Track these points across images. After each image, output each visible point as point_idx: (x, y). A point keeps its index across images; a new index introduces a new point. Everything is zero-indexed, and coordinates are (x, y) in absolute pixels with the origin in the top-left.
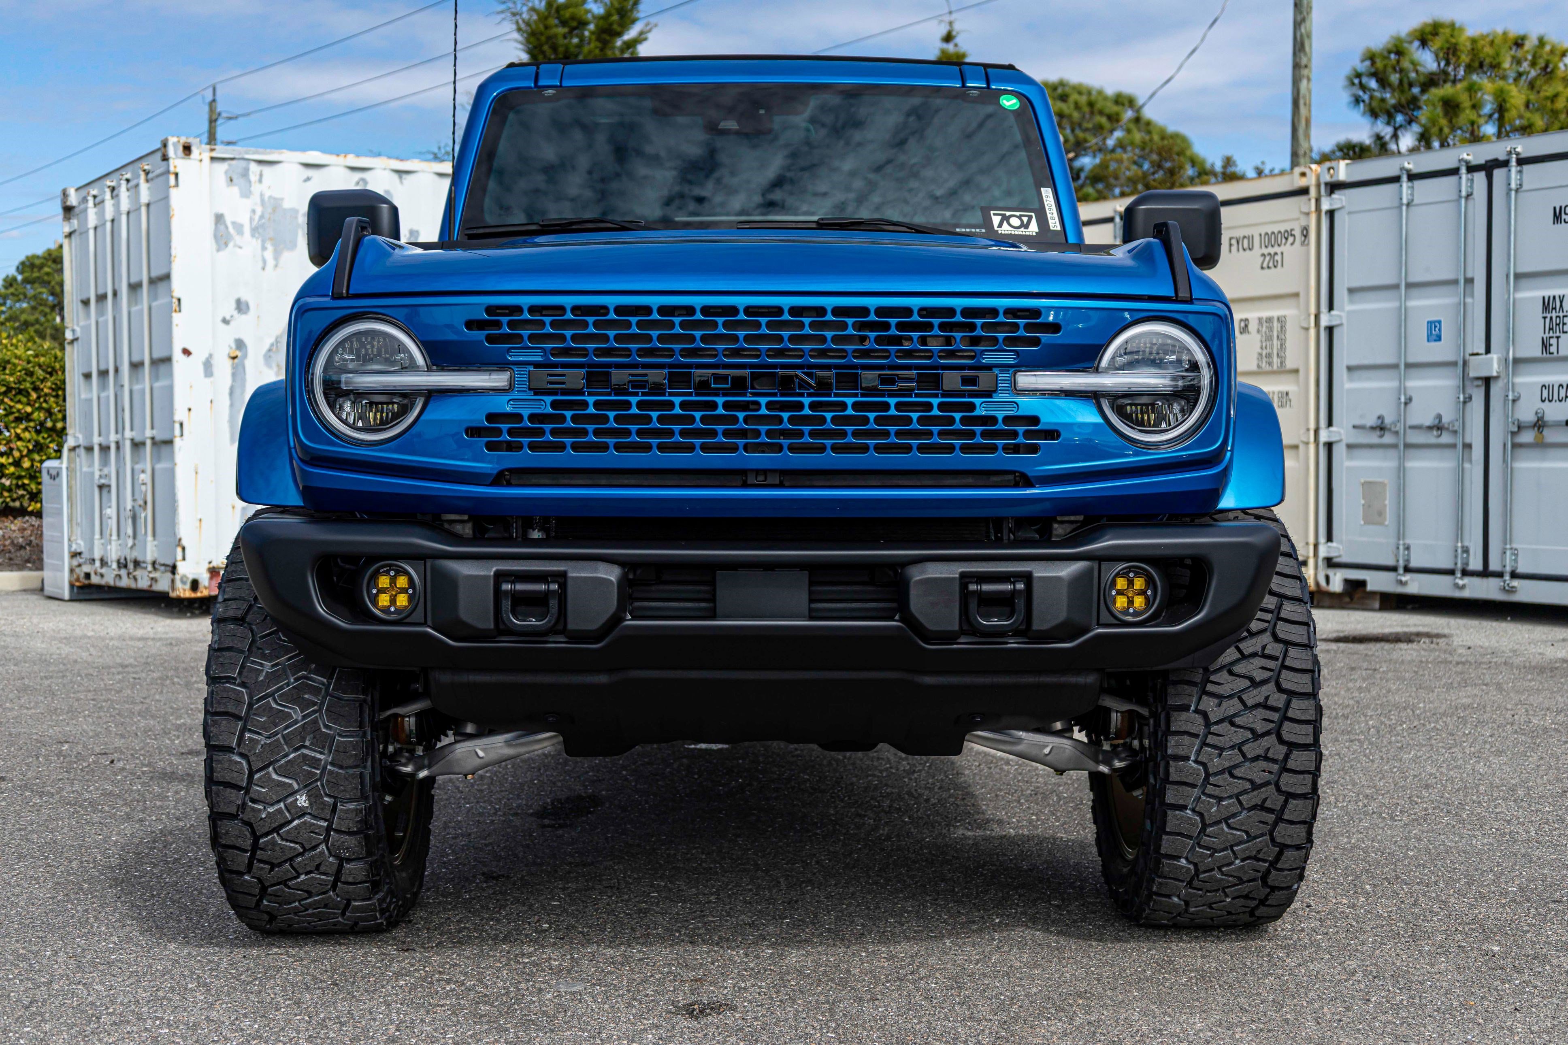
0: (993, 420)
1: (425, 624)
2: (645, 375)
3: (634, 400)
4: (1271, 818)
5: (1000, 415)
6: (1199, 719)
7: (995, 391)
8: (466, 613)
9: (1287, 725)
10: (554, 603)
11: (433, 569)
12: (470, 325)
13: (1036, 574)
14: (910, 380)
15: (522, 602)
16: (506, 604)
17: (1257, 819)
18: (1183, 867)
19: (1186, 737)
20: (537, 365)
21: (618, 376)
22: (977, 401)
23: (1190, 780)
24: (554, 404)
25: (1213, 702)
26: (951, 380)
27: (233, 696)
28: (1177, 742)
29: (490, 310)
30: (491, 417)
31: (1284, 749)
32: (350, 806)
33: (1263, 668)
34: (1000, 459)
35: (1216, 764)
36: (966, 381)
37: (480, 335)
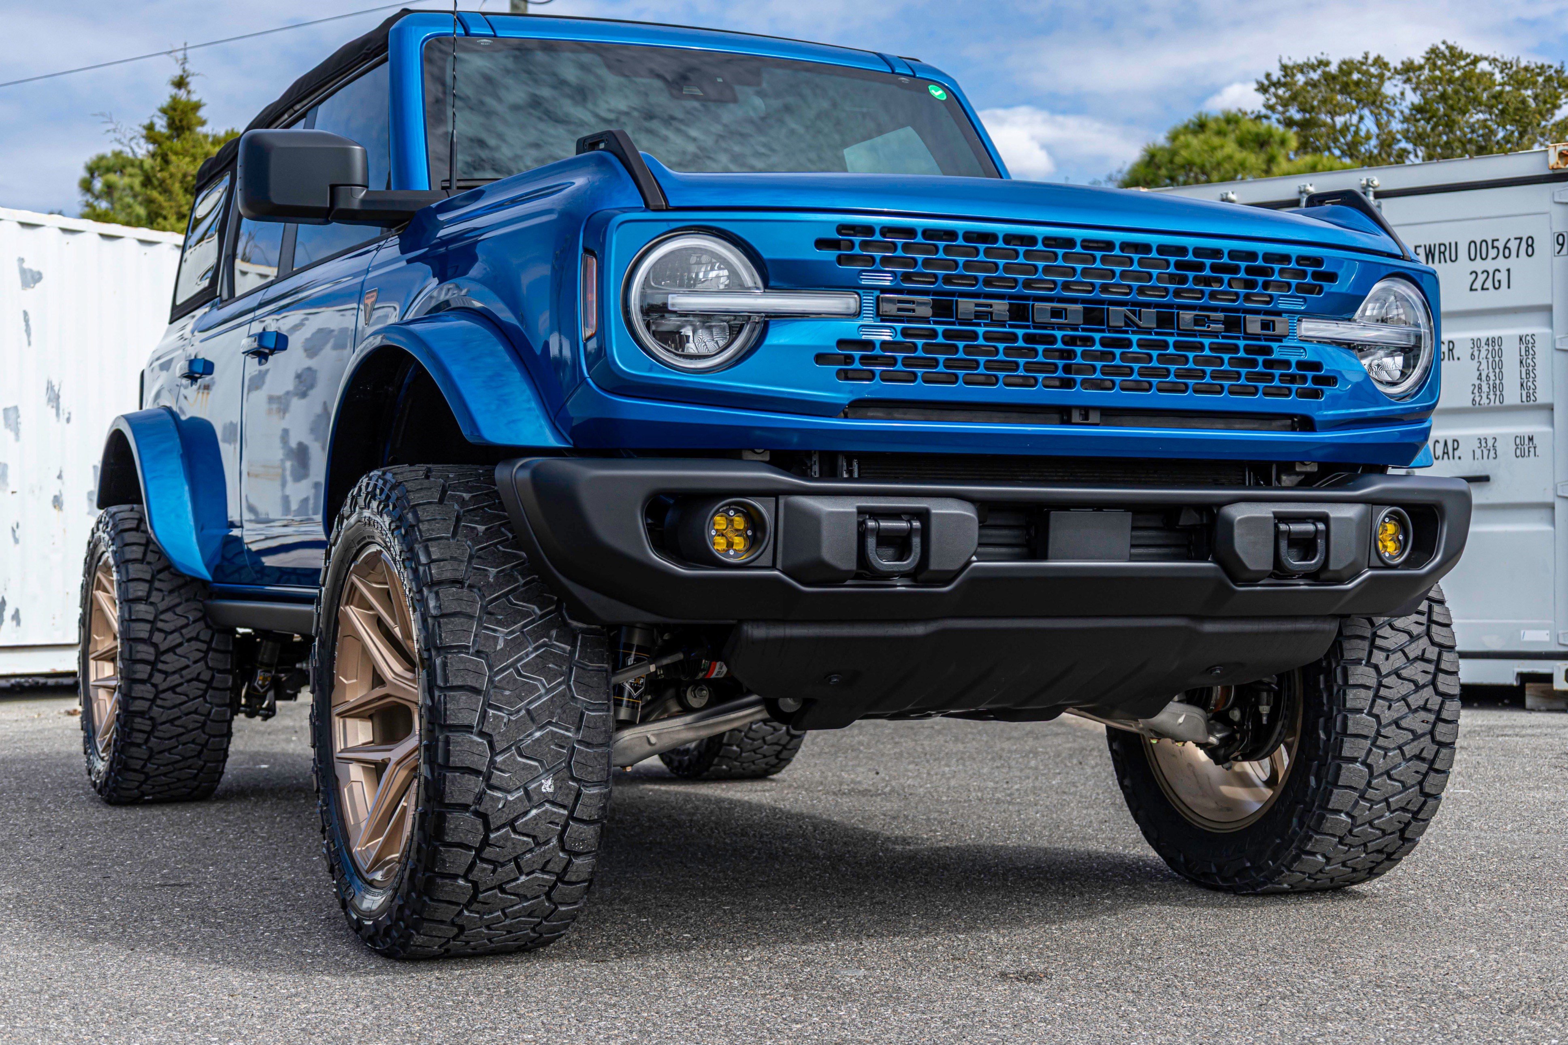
0: (1287, 364)
1: (773, 567)
2: (991, 306)
3: (981, 330)
4: (1423, 767)
5: (1294, 359)
6: (1372, 672)
7: (1285, 336)
8: (828, 554)
9: (1441, 677)
10: (916, 541)
11: (787, 506)
12: (821, 244)
13: (1331, 515)
14: (1216, 322)
15: (885, 539)
16: (871, 542)
17: (1414, 769)
18: (1343, 821)
19: (1363, 690)
20: (884, 290)
21: (966, 306)
22: (1275, 345)
23: (1365, 732)
24: (905, 333)
25: (1382, 655)
26: (1254, 325)
27: (471, 667)
28: (1355, 695)
29: (842, 228)
30: (841, 343)
31: (1439, 699)
32: (595, 791)
33: (1416, 623)
34: (1291, 403)
35: (1387, 717)
36: (1265, 325)
37: (830, 255)
